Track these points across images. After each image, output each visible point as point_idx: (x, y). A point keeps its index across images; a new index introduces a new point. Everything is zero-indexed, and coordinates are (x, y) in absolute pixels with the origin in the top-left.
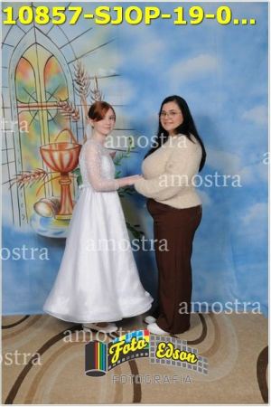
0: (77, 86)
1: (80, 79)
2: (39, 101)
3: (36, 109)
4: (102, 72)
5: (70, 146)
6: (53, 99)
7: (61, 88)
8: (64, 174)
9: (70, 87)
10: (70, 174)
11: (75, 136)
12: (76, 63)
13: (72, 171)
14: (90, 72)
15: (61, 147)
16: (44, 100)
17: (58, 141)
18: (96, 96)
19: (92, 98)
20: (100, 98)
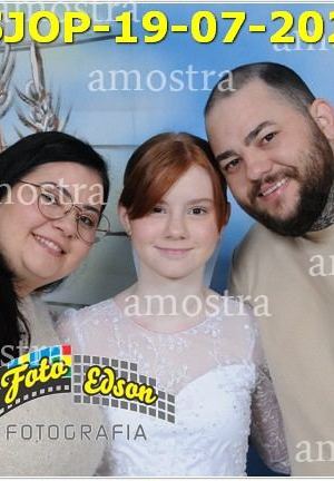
18: (37, 111)
19: (22, 119)
20: (55, 122)
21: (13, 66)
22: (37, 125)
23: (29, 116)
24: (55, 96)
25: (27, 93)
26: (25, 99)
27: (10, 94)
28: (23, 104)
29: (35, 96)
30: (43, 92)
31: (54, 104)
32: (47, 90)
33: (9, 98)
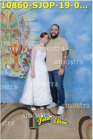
0: (21, 24)
1: (22, 22)
2: (8, 29)
3: (7, 32)
4: (30, 20)
5: (18, 45)
6: (12, 28)
7: (15, 25)
8: (16, 55)
9: (19, 25)
10: (18, 55)
11: (20, 42)
12: (21, 16)
13: (19, 54)
14: (26, 19)
15: (15, 45)
16: (9, 29)
17: (14, 43)
19: (26, 29)
20: (29, 29)
21: (26, 23)
28: (26, 27)
30: (28, 26)
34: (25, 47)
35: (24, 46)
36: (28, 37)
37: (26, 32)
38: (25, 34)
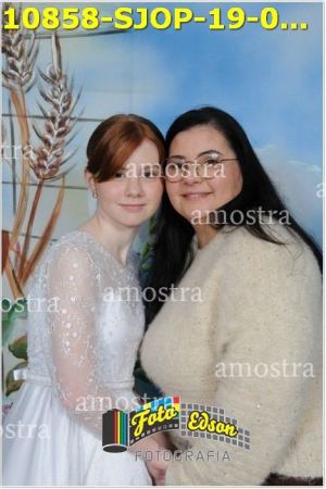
18: (54, 89)
19: (43, 95)
20: (68, 99)
21: (37, 51)
22: (54, 100)
23: (49, 93)
24: (70, 77)
25: (47, 74)
26: (46, 79)
27: (34, 73)
28: (44, 83)
29: (54, 77)
30: (60, 74)
31: (68, 85)
32: (64, 73)
33: (33, 77)
34: (34, 244)
35: (28, 236)
36: (55, 167)
37: (41, 125)
38: (36, 143)
